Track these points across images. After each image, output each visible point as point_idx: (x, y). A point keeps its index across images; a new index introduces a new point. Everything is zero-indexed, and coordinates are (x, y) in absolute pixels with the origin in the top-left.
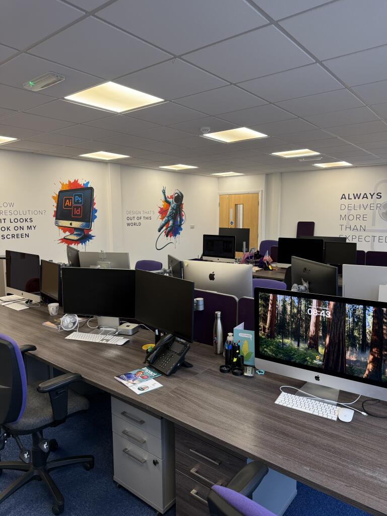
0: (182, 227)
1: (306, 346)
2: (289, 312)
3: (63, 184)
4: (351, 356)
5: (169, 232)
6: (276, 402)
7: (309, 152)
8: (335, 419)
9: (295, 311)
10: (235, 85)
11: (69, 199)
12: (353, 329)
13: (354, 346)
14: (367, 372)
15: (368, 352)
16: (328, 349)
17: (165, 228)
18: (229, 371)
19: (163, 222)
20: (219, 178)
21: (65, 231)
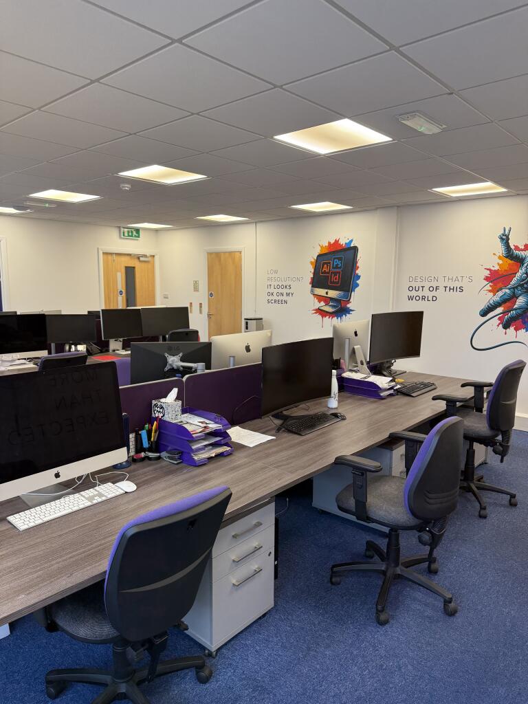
5: (512, 319)
11: (327, 264)
19: (497, 298)
21: (320, 301)
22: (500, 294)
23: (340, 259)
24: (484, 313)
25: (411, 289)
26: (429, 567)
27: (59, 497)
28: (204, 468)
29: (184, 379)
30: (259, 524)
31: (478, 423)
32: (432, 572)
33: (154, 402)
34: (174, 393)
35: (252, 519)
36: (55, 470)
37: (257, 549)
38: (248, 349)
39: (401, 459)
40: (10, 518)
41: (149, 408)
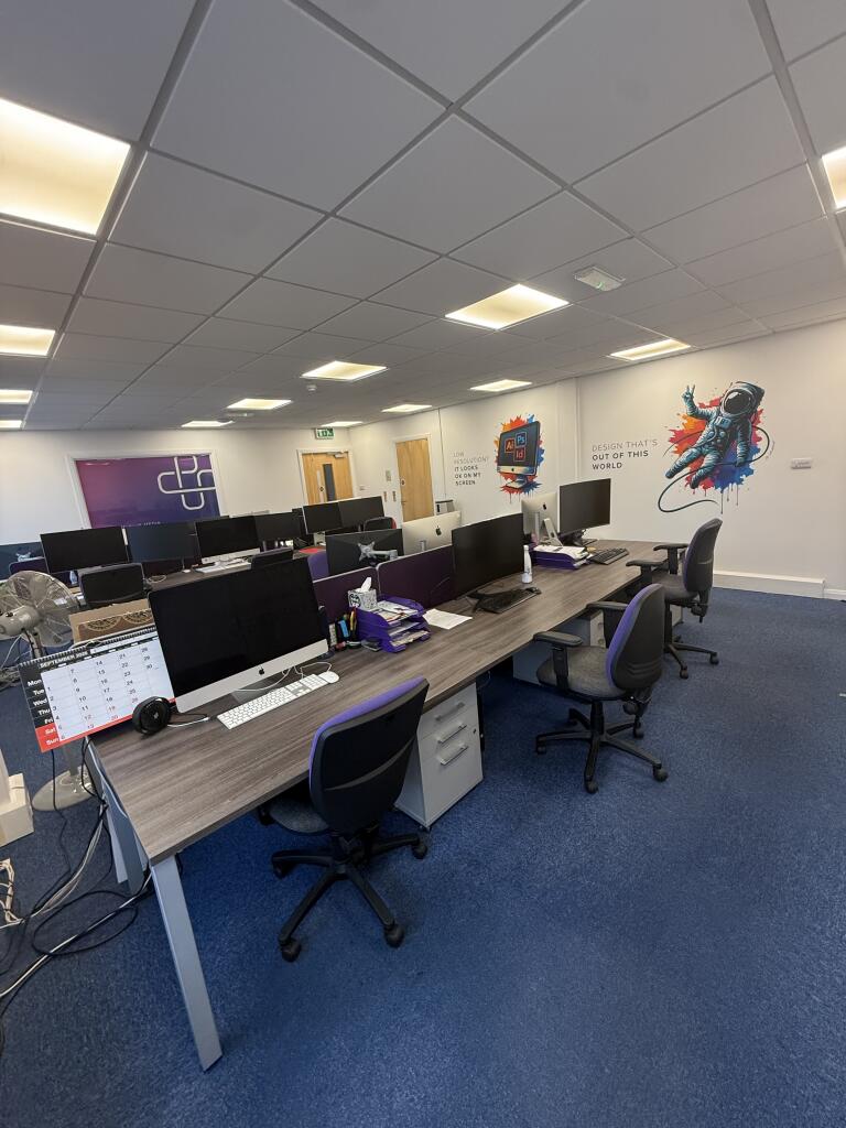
0: (753, 466)
5: (700, 478)
19: (683, 459)
21: (506, 479)
22: (686, 454)
23: (523, 435)
24: (670, 475)
25: (595, 458)
26: (634, 731)
27: (266, 693)
28: (403, 654)
29: (377, 568)
30: (461, 705)
31: (674, 585)
32: (637, 736)
33: (350, 593)
34: (368, 582)
35: (454, 701)
36: (259, 667)
37: (461, 729)
38: (438, 532)
39: (599, 628)
40: (220, 717)
41: (346, 599)
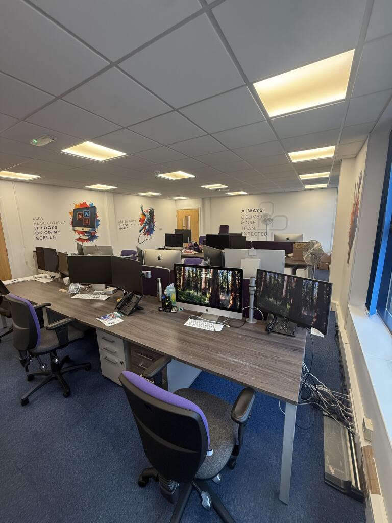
0: (154, 229)
1: (201, 293)
2: (191, 276)
3: (76, 205)
4: (222, 297)
5: (146, 232)
6: (185, 325)
7: (221, 186)
8: (213, 331)
9: (195, 275)
10: (166, 146)
11: (80, 214)
12: (222, 283)
13: (223, 292)
14: (230, 305)
15: (230, 295)
16: (211, 294)
17: (143, 230)
18: (163, 310)
19: (142, 227)
20: (176, 200)
21: (79, 234)
22: (143, 225)
25: (120, 225)
